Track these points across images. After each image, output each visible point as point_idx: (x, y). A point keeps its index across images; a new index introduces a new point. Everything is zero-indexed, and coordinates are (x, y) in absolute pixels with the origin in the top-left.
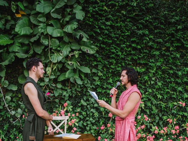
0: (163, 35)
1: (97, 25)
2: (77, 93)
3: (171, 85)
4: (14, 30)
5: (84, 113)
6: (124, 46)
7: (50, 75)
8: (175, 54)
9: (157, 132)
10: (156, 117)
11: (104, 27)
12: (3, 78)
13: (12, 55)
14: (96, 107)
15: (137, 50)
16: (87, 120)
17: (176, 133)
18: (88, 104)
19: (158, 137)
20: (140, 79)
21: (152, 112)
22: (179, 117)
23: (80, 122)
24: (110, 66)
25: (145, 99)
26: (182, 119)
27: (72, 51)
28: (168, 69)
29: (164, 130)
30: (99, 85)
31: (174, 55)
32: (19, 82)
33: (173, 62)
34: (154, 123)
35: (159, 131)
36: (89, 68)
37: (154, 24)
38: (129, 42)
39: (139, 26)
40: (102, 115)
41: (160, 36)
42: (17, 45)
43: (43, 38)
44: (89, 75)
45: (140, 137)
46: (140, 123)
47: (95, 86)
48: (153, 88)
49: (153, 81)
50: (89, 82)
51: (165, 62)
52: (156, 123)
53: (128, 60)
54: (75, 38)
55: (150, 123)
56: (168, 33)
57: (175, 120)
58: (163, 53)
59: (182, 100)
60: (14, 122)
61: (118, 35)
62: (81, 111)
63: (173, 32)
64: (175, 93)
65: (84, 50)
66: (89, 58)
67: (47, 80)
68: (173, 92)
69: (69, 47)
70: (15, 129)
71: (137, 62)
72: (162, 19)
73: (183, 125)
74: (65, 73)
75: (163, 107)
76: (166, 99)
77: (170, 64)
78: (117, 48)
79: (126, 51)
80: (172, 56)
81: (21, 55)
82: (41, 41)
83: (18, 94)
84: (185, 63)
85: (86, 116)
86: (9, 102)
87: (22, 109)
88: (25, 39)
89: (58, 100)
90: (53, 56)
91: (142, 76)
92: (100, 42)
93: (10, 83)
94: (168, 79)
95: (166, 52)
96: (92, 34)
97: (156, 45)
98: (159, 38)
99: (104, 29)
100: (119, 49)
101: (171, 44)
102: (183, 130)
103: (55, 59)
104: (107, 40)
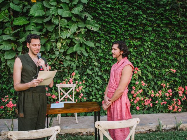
0: (154, 14)
1: (99, 8)
2: (83, 63)
3: (163, 55)
5: (89, 81)
6: (122, 23)
7: (60, 49)
8: (164, 29)
9: (153, 95)
10: (152, 82)
11: (105, 9)
12: (21, 53)
13: (28, 33)
14: (100, 75)
15: (133, 27)
16: (93, 87)
17: (169, 96)
18: (93, 73)
19: (154, 99)
20: (137, 50)
21: (148, 78)
22: (172, 82)
23: (86, 88)
24: (111, 40)
25: (141, 67)
26: (173, 83)
27: (79, 28)
28: (159, 42)
29: (159, 93)
30: (102, 57)
34: (150, 87)
35: (155, 95)
36: (93, 42)
37: (147, 6)
38: (126, 21)
39: (134, 8)
40: (105, 81)
41: (152, 15)
42: (32, 25)
43: (54, 18)
44: (94, 48)
45: (139, 100)
46: (138, 88)
47: (99, 57)
48: (148, 58)
49: (147, 52)
50: (93, 54)
51: (157, 36)
52: (151, 88)
53: (126, 35)
54: (81, 18)
55: (147, 87)
56: (158, 13)
57: (168, 84)
58: (154, 29)
59: (173, 67)
61: (117, 14)
62: (88, 79)
63: (162, 12)
64: (167, 62)
65: (89, 28)
66: (93, 34)
67: (57, 53)
68: (164, 61)
69: (76, 25)
71: (133, 37)
72: (152, 2)
73: (175, 88)
74: (72, 47)
75: (157, 74)
76: (159, 67)
77: (161, 37)
78: (116, 25)
79: (124, 28)
80: (162, 31)
82: (52, 21)
84: (173, 37)
85: (91, 83)
88: (39, 20)
89: (67, 70)
90: (62, 33)
91: (138, 48)
92: (102, 21)
94: (159, 50)
95: (157, 28)
96: (95, 15)
97: (149, 22)
98: (151, 17)
99: (105, 10)
100: (118, 26)
101: (161, 21)
102: (175, 93)
103: (65, 36)
104: (108, 20)
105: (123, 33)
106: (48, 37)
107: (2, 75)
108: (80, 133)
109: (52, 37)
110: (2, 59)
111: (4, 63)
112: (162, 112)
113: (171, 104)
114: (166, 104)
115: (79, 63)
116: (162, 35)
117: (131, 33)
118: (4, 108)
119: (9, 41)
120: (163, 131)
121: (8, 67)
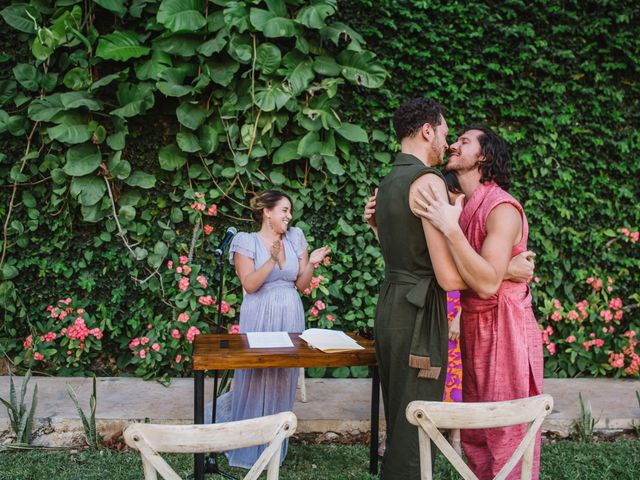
0: (575, 39)
1: (387, 9)
2: (326, 198)
3: (597, 181)
4: (152, 19)
5: (346, 258)
6: (465, 67)
7: (253, 146)
8: (608, 91)
9: (557, 315)
10: (555, 272)
11: (408, 13)
12: (119, 155)
13: (146, 90)
15: (501, 78)
16: (356, 279)
17: (613, 319)
18: (358, 233)
19: (560, 328)
21: (544, 257)
22: (624, 273)
23: (335, 284)
26: (629, 279)
27: (318, 78)
28: (588, 134)
29: (577, 310)
31: (604, 95)
32: (161, 164)
33: (603, 115)
35: (564, 314)
36: (362, 127)
37: (550, 10)
38: (479, 57)
39: (507, 13)
41: (566, 41)
42: (161, 61)
43: (235, 40)
44: (364, 149)
48: (546, 187)
49: (545, 166)
50: (363, 168)
51: (580, 115)
52: (553, 290)
53: (476, 108)
55: (538, 288)
56: (589, 34)
57: (611, 281)
58: (574, 89)
59: (629, 222)
60: (142, 282)
61: (446, 36)
62: (339, 252)
63: (603, 30)
64: (609, 203)
65: (349, 78)
66: (365, 100)
67: (241, 161)
68: (602, 201)
69: (308, 67)
70: (143, 301)
71: (500, 113)
73: (635, 296)
74: (294, 142)
75: (575, 244)
76: (582, 221)
77: (595, 119)
78: (444, 73)
79: (469, 82)
80: (601, 97)
81: (171, 89)
82: (230, 52)
83: (156, 199)
84: (636, 118)
85: (350, 266)
86: (131, 223)
87: (166, 243)
88: (185, 44)
90: (262, 94)
91: (514, 154)
92: (396, 56)
93: (135, 168)
94: (587, 161)
95: (583, 85)
96: (375, 35)
97: (556, 66)
98: (563, 47)
99: (409, 18)
100: (451, 76)
101: (596, 64)
102: (633, 310)
103: (269, 101)
104: (416, 51)
105: (466, 100)
106: (212, 104)
107: (54, 229)
108: (315, 434)
109: (226, 104)
110: (54, 174)
111: (62, 186)
112: (587, 374)
113: (620, 348)
114: (601, 348)
115: (312, 197)
116: (597, 112)
117: (495, 101)
118: (58, 341)
119: (81, 115)
120: (596, 438)
121: (74, 203)
